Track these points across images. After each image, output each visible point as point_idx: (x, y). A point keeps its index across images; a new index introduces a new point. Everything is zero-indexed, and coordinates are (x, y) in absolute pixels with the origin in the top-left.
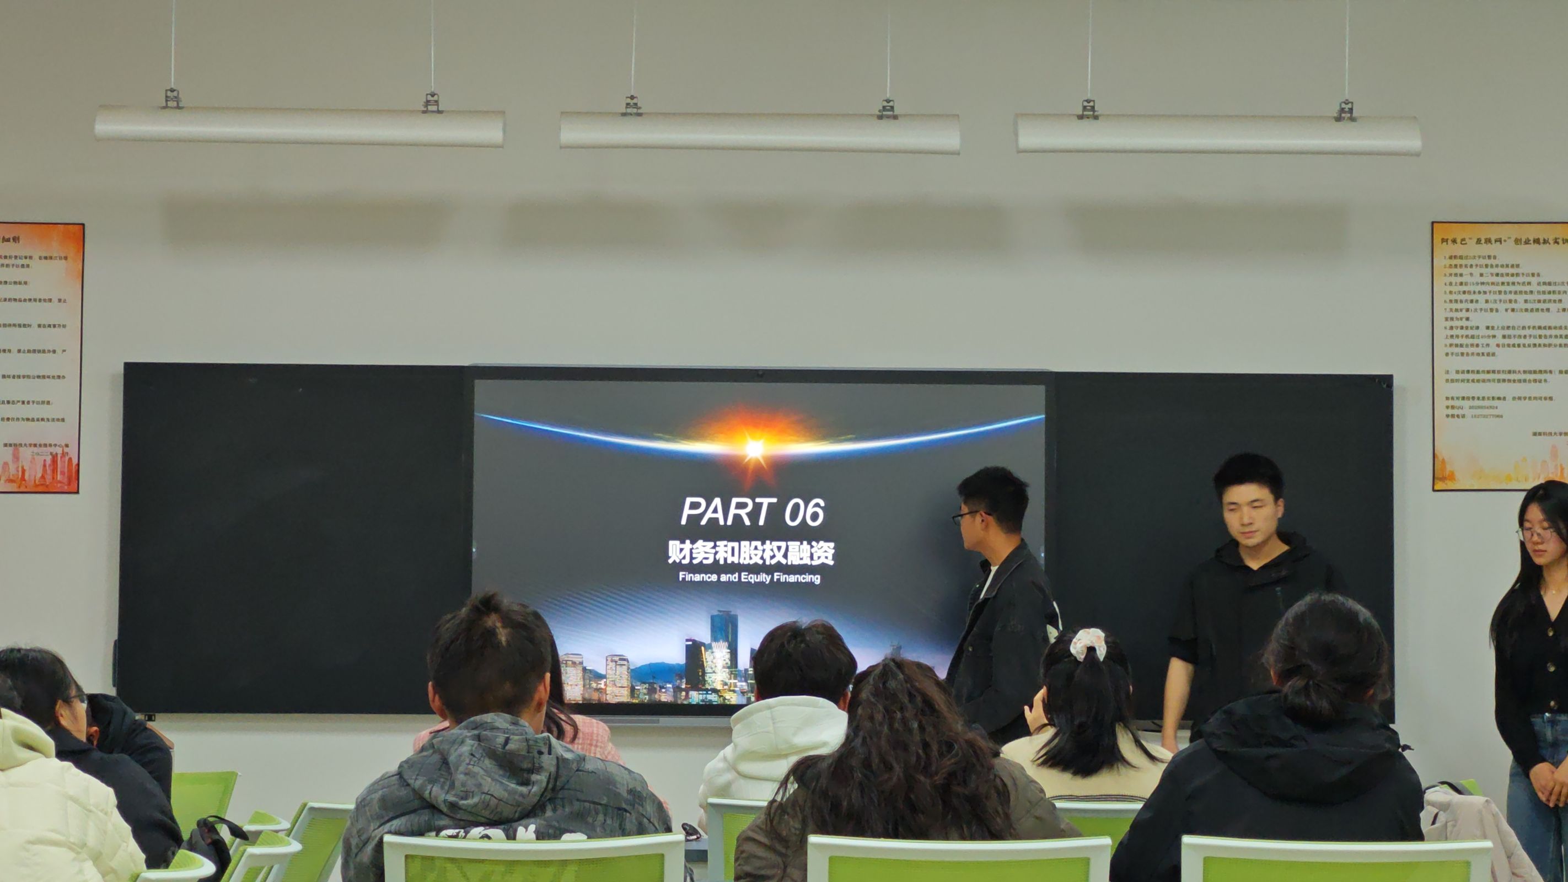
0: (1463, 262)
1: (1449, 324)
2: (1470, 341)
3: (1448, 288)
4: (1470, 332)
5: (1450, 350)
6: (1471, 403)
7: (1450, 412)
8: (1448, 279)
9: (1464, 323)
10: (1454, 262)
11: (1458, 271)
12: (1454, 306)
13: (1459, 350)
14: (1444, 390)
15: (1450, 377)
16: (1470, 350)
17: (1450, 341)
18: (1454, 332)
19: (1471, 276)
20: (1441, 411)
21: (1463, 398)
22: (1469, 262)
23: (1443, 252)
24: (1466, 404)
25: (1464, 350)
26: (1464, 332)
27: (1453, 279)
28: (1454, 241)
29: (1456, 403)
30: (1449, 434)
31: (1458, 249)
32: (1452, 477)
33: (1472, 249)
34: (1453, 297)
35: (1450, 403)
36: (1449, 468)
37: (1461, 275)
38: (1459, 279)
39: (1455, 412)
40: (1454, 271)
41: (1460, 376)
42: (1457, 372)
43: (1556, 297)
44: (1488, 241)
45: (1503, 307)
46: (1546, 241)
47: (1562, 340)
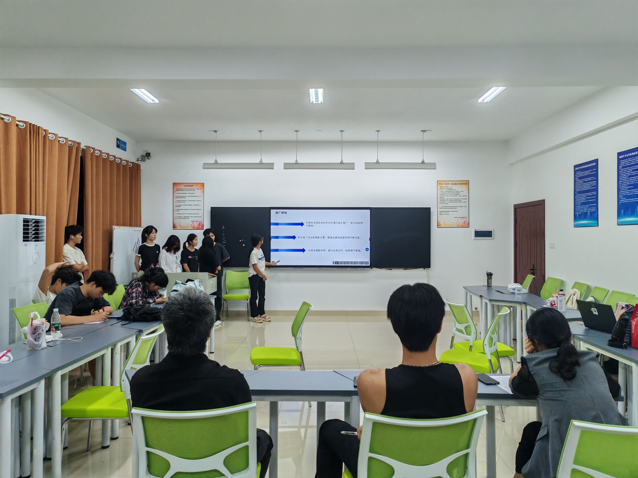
1: (440, 198)
2: (444, 201)
3: (440, 192)
4: (444, 200)
5: (440, 203)
6: (444, 212)
7: (440, 214)
9: (443, 198)
13: (442, 203)
14: (439, 210)
15: (440, 208)
16: (444, 203)
18: (441, 200)
20: (439, 214)
22: (444, 188)
23: (439, 186)
26: (443, 200)
28: (441, 184)
29: (441, 212)
30: (441, 217)
32: (440, 225)
33: (444, 185)
34: (441, 194)
35: (440, 212)
36: (440, 224)
38: (442, 191)
39: (441, 214)
40: (441, 189)
41: (442, 208)
43: (459, 194)
44: (447, 184)
45: (449, 195)
46: (457, 184)
47: (459, 201)
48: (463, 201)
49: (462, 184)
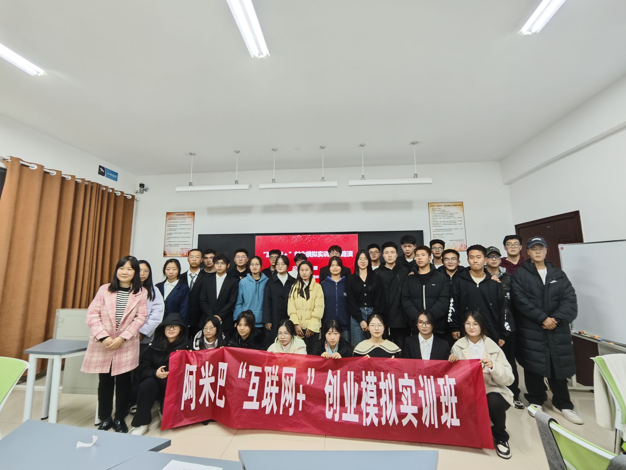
0: (435, 210)
1: (433, 221)
2: (437, 224)
4: (437, 222)
5: (433, 226)
8: (432, 213)
9: (435, 221)
10: (433, 210)
11: (434, 211)
12: (434, 218)
13: (435, 226)
15: (433, 231)
17: (433, 224)
19: (436, 212)
21: (436, 234)
22: (436, 210)
23: (431, 208)
24: (437, 235)
25: (436, 226)
27: (433, 213)
28: (433, 206)
31: (433, 208)
33: (436, 207)
34: (433, 216)
37: (434, 212)
42: (435, 230)
43: (453, 216)
44: (439, 206)
45: (443, 218)
46: (450, 206)
47: (454, 223)
48: (458, 223)
49: (455, 205)
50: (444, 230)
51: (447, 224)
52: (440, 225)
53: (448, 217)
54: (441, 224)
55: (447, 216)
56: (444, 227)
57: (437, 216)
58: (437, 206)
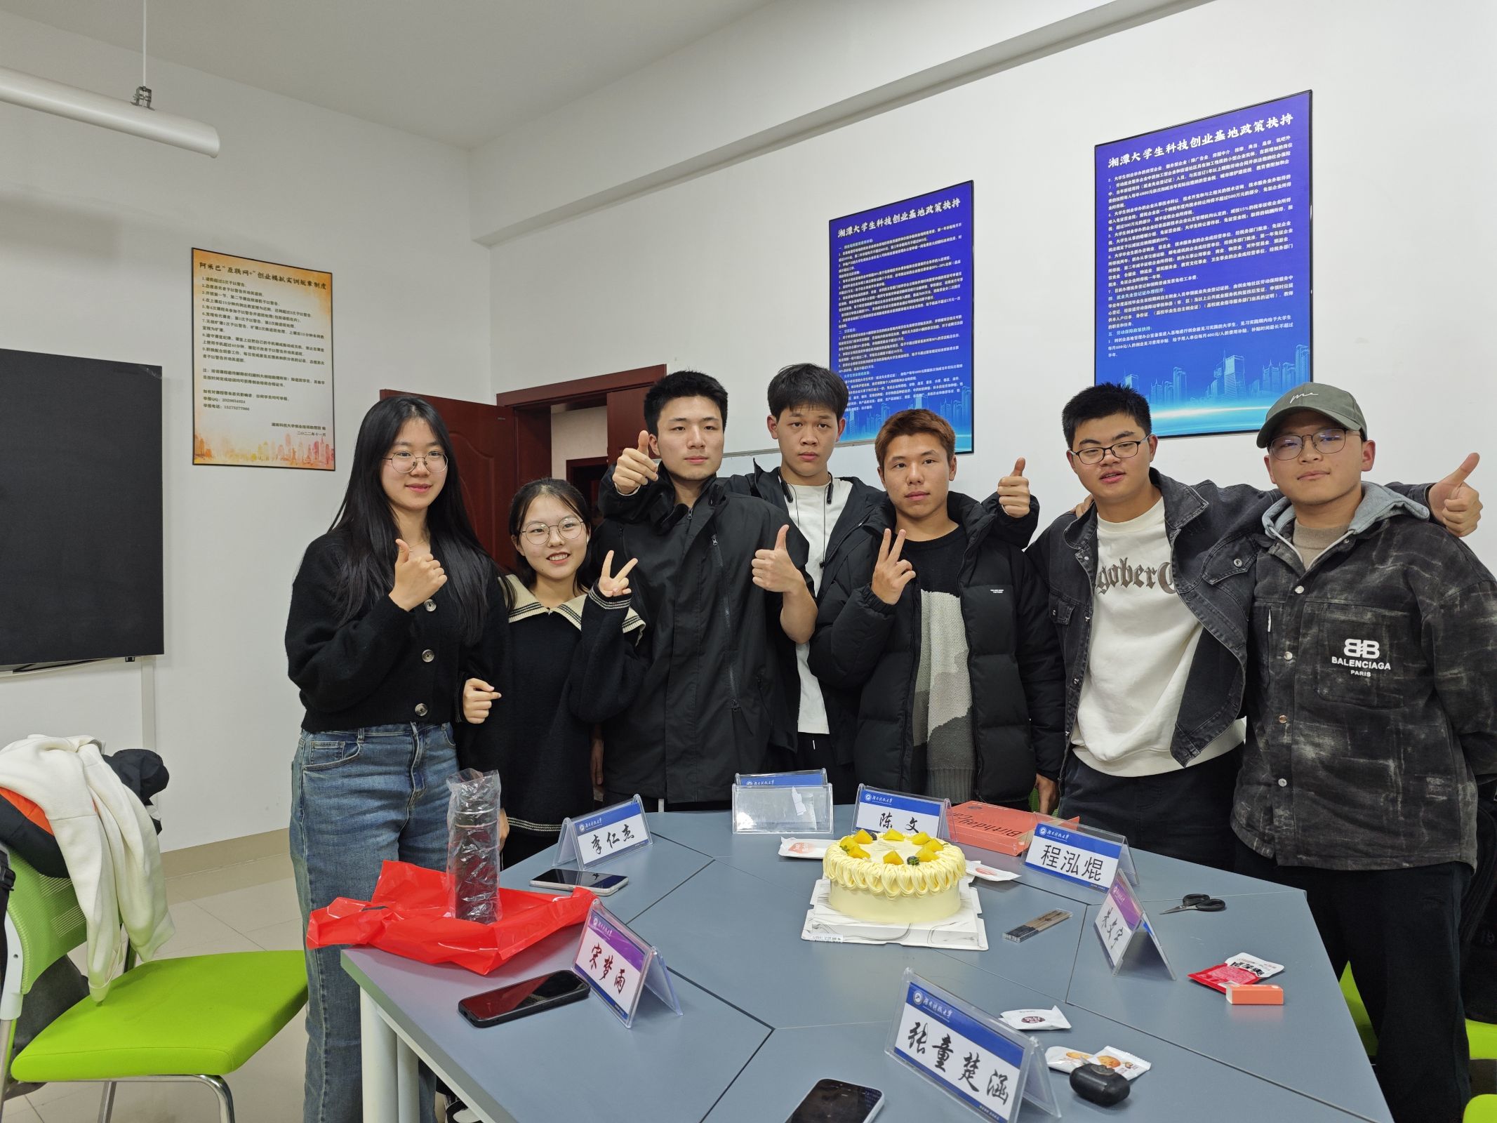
0: (218, 284)
1: (207, 332)
2: (224, 348)
3: (206, 304)
4: (223, 341)
5: (207, 353)
6: (225, 396)
7: (208, 402)
8: (206, 296)
9: (219, 333)
10: (211, 283)
11: (214, 291)
12: (211, 318)
13: (214, 354)
14: (202, 384)
15: (207, 374)
16: (224, 355)
17: (207, 346)
18: (211, 339)
19: (225, 297)
20: (200, 401)
21: (218, 392)
22: (223, 285)
23: (201, 273)
24: (220, 397)
25: (218, 354)
26: (219, 340)
27: (210, 297)
28: (210, 267)
29: (212, 395)
30: (206, 418)
31: (214, 274)
32: (209, 454)
33: (224, 275)
34: (210, 311)
35: (207, 395)
36: (206, 447)
37: (216, 294)
38: (215, 298)
39: (212, 403)
40: (210, 290)
41: (216, 375)
42: (213, 371)
43: (289, 322)
44: (238, 271)
45: (248, 324)
46: (281, 279)
47: (294, 356)
48: (308, 355)
49: (303, 283)
50: (253, 378)
51: (263, 353)
52: (236, 356)
53: (269, 326)
54: (241, 350)
55: (269, 320)
56: (251, 365)
57: (227, 313)
58: (230, 270)
